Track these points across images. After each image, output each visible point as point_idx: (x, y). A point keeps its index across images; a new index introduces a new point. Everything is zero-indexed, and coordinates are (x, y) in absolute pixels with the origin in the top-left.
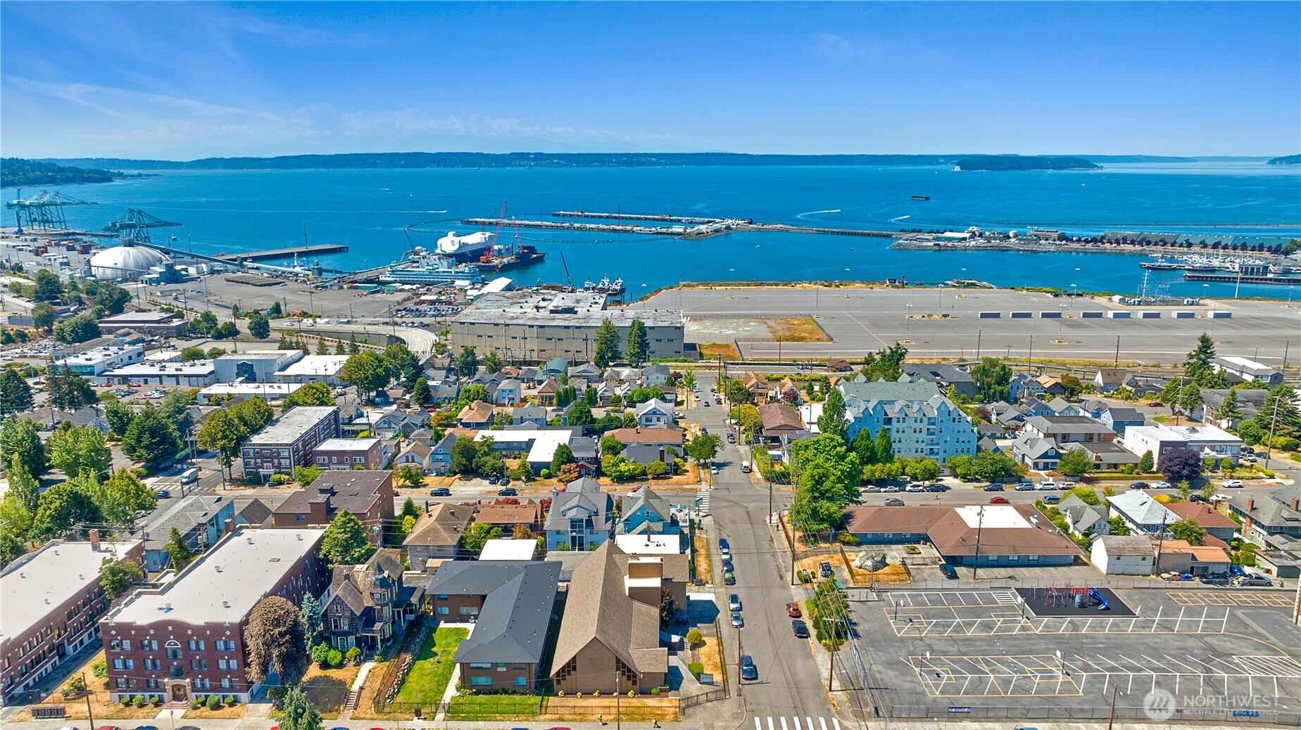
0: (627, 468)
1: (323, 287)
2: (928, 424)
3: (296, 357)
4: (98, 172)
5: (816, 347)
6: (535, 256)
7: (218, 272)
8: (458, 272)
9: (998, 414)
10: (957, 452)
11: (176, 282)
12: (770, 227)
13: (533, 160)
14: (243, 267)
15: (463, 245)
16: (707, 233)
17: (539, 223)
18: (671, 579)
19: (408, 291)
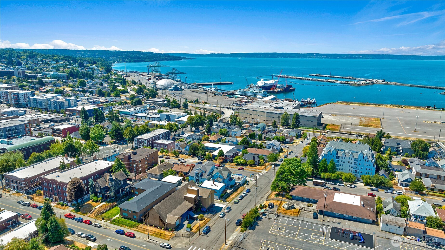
0: (240, 161)
1: (216, 95)
2: (354, 161)
3: (184, 115)
4: (178, 57)
5: (373, 130)
6: (291, 89)
7: (191, 88)
8: (260, 93)
9: (411, 163)
10: (366, 173)
11: (177, 90)
12: (391, 83)
13: (315, 56)
14: (197, 87)
15: (265, 84)
16: (363, 84)
17: (301, 78)
18: (202, 196)
19: (241, 98)
